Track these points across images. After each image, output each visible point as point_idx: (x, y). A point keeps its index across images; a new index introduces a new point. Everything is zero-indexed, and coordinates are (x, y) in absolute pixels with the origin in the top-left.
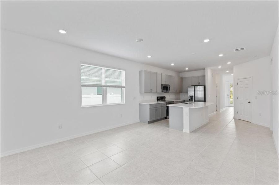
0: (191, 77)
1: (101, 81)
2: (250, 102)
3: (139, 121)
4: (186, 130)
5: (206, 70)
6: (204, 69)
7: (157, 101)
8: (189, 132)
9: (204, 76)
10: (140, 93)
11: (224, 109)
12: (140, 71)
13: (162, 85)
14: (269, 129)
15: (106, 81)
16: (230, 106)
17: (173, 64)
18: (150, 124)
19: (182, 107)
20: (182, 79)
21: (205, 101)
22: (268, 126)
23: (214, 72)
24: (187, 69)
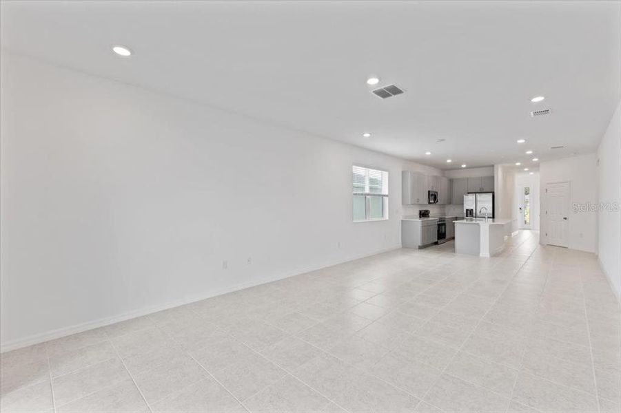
0: (468, 179)
1: (363, 188)
2: (565, 219)
3: (401, 247)
4: (485, 252)
5: (495, 167)
6: (493, 166)
7: (420, 217)
8: (488, 256)
9: (493, 177)
10: (403, 204)
11: (517, 232)
12: (403, 172)
13: (429, 192)
14: (594, 254)
15: (371, 189)
16: (524, 229)
17: (449, 161)
18: (422, 250)
19: (478, 224)
20: (451, 181)
21: (493, 217)
22: (593, 251)
23: (507, 172)
24: (464, 166)
